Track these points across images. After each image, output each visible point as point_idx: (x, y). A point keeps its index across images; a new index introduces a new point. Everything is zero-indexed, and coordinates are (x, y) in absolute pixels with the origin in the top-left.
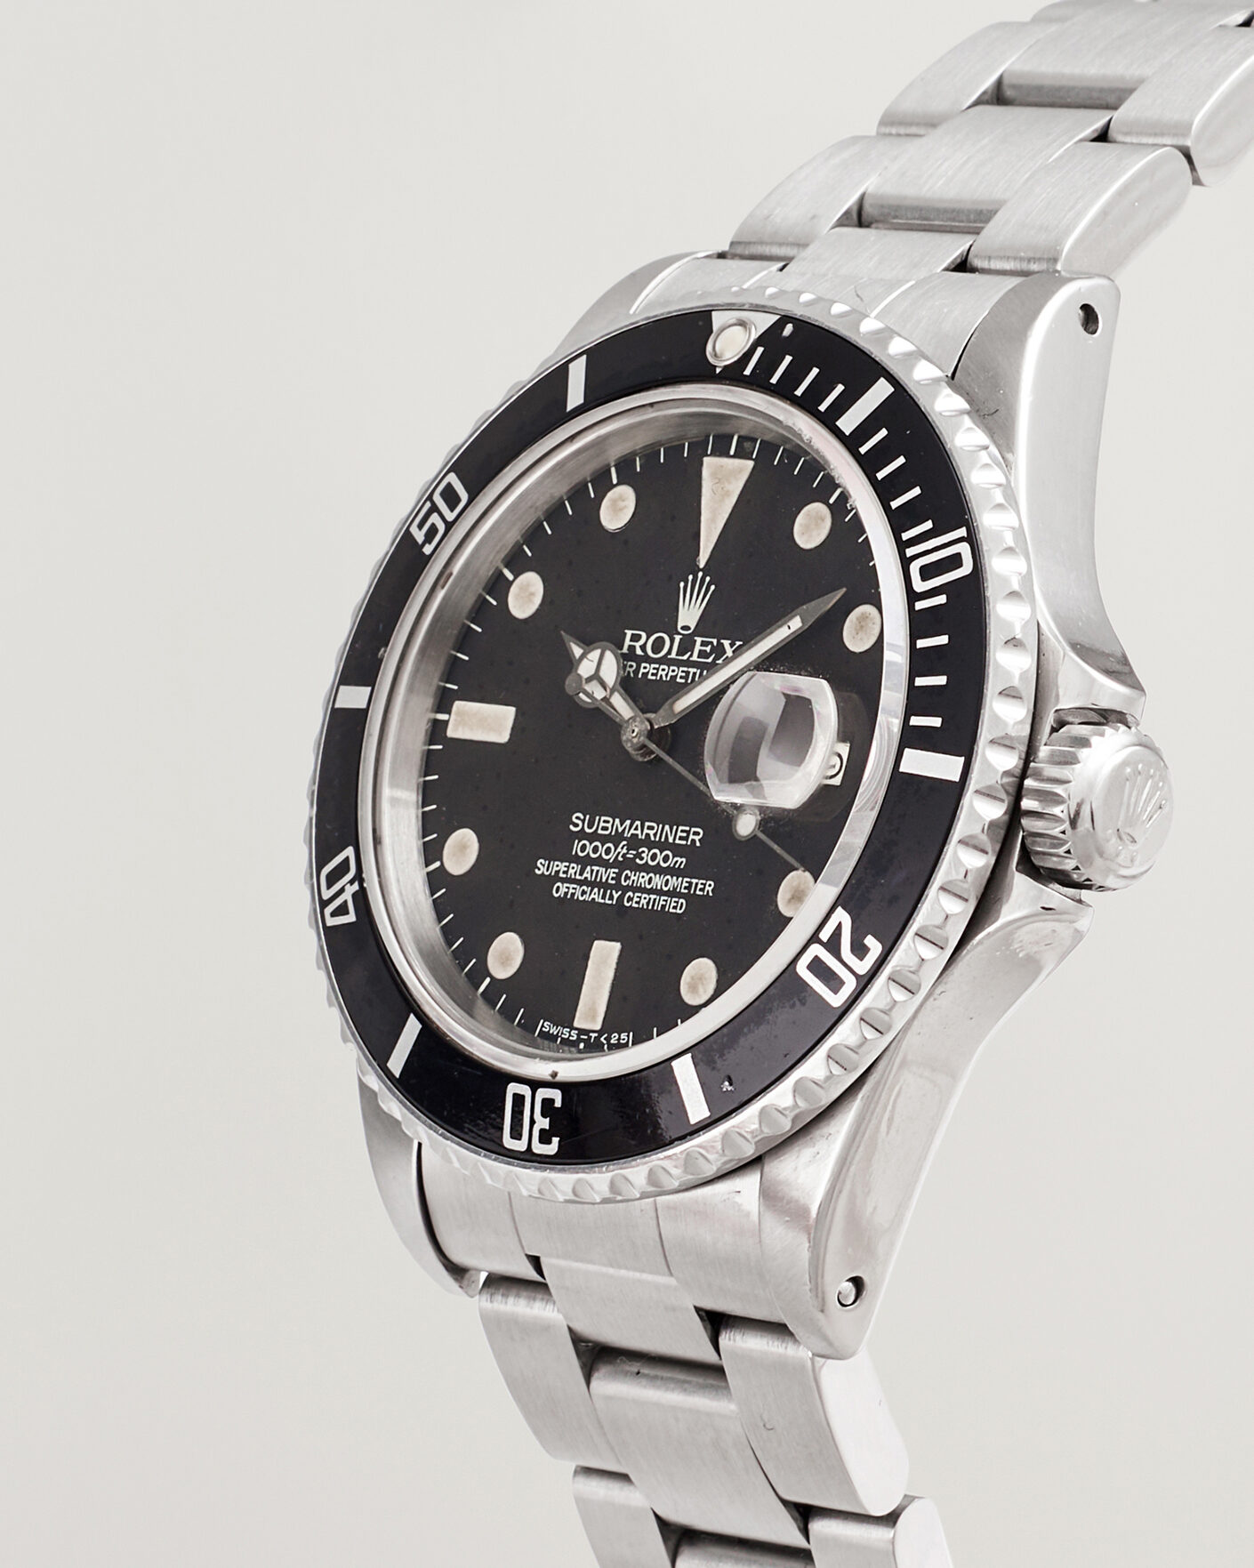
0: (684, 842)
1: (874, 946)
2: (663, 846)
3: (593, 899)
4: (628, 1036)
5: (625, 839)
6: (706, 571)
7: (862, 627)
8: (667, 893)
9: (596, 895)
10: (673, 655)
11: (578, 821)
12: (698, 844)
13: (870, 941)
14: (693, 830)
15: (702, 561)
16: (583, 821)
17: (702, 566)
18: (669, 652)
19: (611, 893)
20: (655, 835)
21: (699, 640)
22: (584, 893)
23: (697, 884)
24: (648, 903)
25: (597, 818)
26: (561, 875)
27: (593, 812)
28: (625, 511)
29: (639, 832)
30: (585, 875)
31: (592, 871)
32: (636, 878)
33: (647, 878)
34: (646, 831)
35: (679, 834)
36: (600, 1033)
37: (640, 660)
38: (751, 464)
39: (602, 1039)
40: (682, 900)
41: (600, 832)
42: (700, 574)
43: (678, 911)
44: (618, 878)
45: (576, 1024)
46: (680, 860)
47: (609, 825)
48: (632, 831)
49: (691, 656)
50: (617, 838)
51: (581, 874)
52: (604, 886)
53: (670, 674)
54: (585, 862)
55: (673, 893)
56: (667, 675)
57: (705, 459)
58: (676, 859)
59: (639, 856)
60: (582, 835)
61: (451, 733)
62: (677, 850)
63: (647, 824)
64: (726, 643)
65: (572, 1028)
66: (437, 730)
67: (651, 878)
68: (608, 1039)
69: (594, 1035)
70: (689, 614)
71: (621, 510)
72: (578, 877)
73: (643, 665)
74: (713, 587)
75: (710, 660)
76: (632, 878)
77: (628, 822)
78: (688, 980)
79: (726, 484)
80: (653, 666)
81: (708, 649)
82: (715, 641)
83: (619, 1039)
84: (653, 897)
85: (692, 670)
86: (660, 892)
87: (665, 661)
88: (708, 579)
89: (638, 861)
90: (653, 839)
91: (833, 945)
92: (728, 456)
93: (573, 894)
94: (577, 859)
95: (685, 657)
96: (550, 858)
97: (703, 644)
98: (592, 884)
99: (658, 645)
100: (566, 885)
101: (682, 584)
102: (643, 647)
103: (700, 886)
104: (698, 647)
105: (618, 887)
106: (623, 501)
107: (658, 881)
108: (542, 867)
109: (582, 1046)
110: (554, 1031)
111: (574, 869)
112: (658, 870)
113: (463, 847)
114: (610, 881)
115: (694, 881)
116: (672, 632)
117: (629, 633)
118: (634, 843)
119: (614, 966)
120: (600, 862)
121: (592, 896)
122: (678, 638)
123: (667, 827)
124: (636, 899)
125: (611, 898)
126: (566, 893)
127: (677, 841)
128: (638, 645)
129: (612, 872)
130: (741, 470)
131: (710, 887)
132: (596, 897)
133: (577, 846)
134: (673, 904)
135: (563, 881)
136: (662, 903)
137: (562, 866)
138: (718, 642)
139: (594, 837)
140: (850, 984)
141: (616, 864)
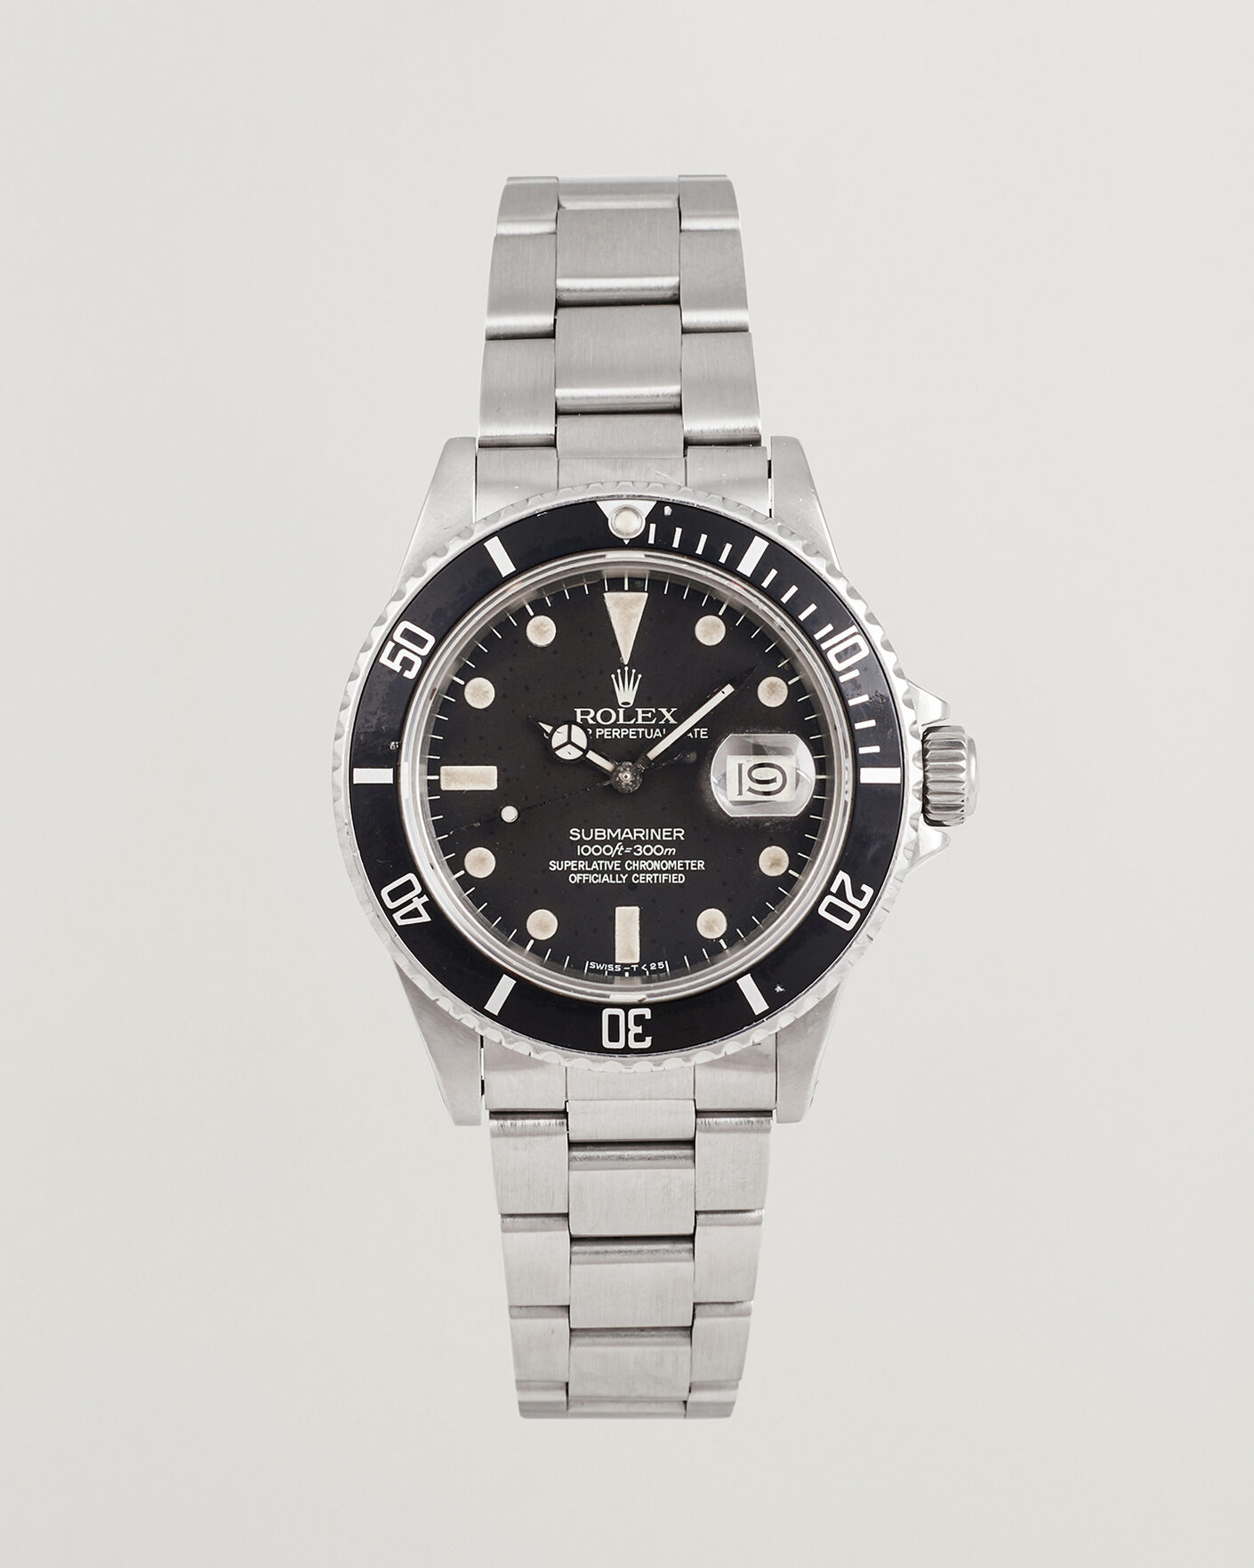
0: (671, 839)
1: (868, 891)
2: (654, 842)
3: (606, 882)
4: (664, 963)
5: (620, 841)
6: (631, 664)
7: (773, 691)
8: (667, 871)
9: (606, 878)
10: (621, 721)
11: (575, 834)
12: (682, 839)
13: (864, 888)
14: (675, 830)
15: (626, 658)
16: (580, 833)
17: (626, 663)
18: (617, 719)
19: (619, 876)
20: (644, 836)
21: (640, 710)
22: (596, 878)
23: (690, 864)
24: (653, 879)
25: (592, 830)
26: (573, 869)
27: (587, 826)
28: (549, 632)
29: (630, 835)
30: (593, 867)
31: (599, 864)
32: (637, 865)
33: (647, 864)
34: (635, 834)
35: (664, 834)
36: (640, 964)
37: (594, 727)
38: (646, 595)
39: (643, 968)
40: (680, 875)
41: (596, 838)
42: (626, 668)
43: (680, 882)
44: (622, 865)
45: (617, 961)
46: (671, 850)
47: (604, 834)
48: (624, 836)
49: (637, 720)
50: (614, 842)
51: (590, 867)
52: (613, 872)
53: (623, 734)
54: (591, 859)
55: (672, 871)
56: (620, 735)
57: (605, 594)
58: (667, 850)
59: (636, 850)
60: (582, 842)
61: (444, 787)
62: (666, 844)
63: (635, 830)
64: (664, 711)
65: (615, 964)
66: (433, 787)
67: (650, 864)
68: (648, 967)
69: (635, 966)
70: (626, 693)
71: (545, 632)
72: (587, 869)
73: (598, 730)
74: (640, 676)
75: (653, 722)
76: (634, 865)
77: (619, 830)
78: (704, 923)
79: (630, 610)
80: (606, 730)
81: (649, 715)
82: (654, 710)
83: (657, 966)
84: (656, 875)
85: (640, 730)
86: (661, 872)
87: (614, 725)
88: (634, 671)
89: (635, 854)
90: (643, 839)
91: (841, 894)
92: (623, 590)
93: (587, 881)
94: (582, 858)
95: (632, 722)
96: (560, 859)
97: (643, 712)
98: (602, 873)
99: (606, 716)
100: (578, 875)
101: (613, 676)
102: (594, 718)
103: (692, 865)
104: (640, 715)
105: (624, 871)
106: (545, 626)
107: (656, 865)
108: (554, 866)
109: (627, 974)
110: (600, 967)
111: (582, 865)
112: (653, 858)
113: (482, 860)
114: (616, 869)
115: (687, 862)
116: (616, 706)
117: (579, 711)
118: (627, 842)
119: (638, 922)
120: (602, 857)
121: (604, 879)
122: (621, 711)
123: (653, 831)
124: (641, 878)
125: (620, 879)
126: (581, 881)
127: (664, 838)
128: (589, 718)
129: (616, 863)
130: (639, 599)
131: (701, 865)
132: (607, 879)
133: (580, 850)
134: (674, 878)
135: (576, 873)
136: (664, 878)
137: (572, 864)
138: (656, 710)
139: (592, 843)
140: (856, 915)
141: (616, 857)
